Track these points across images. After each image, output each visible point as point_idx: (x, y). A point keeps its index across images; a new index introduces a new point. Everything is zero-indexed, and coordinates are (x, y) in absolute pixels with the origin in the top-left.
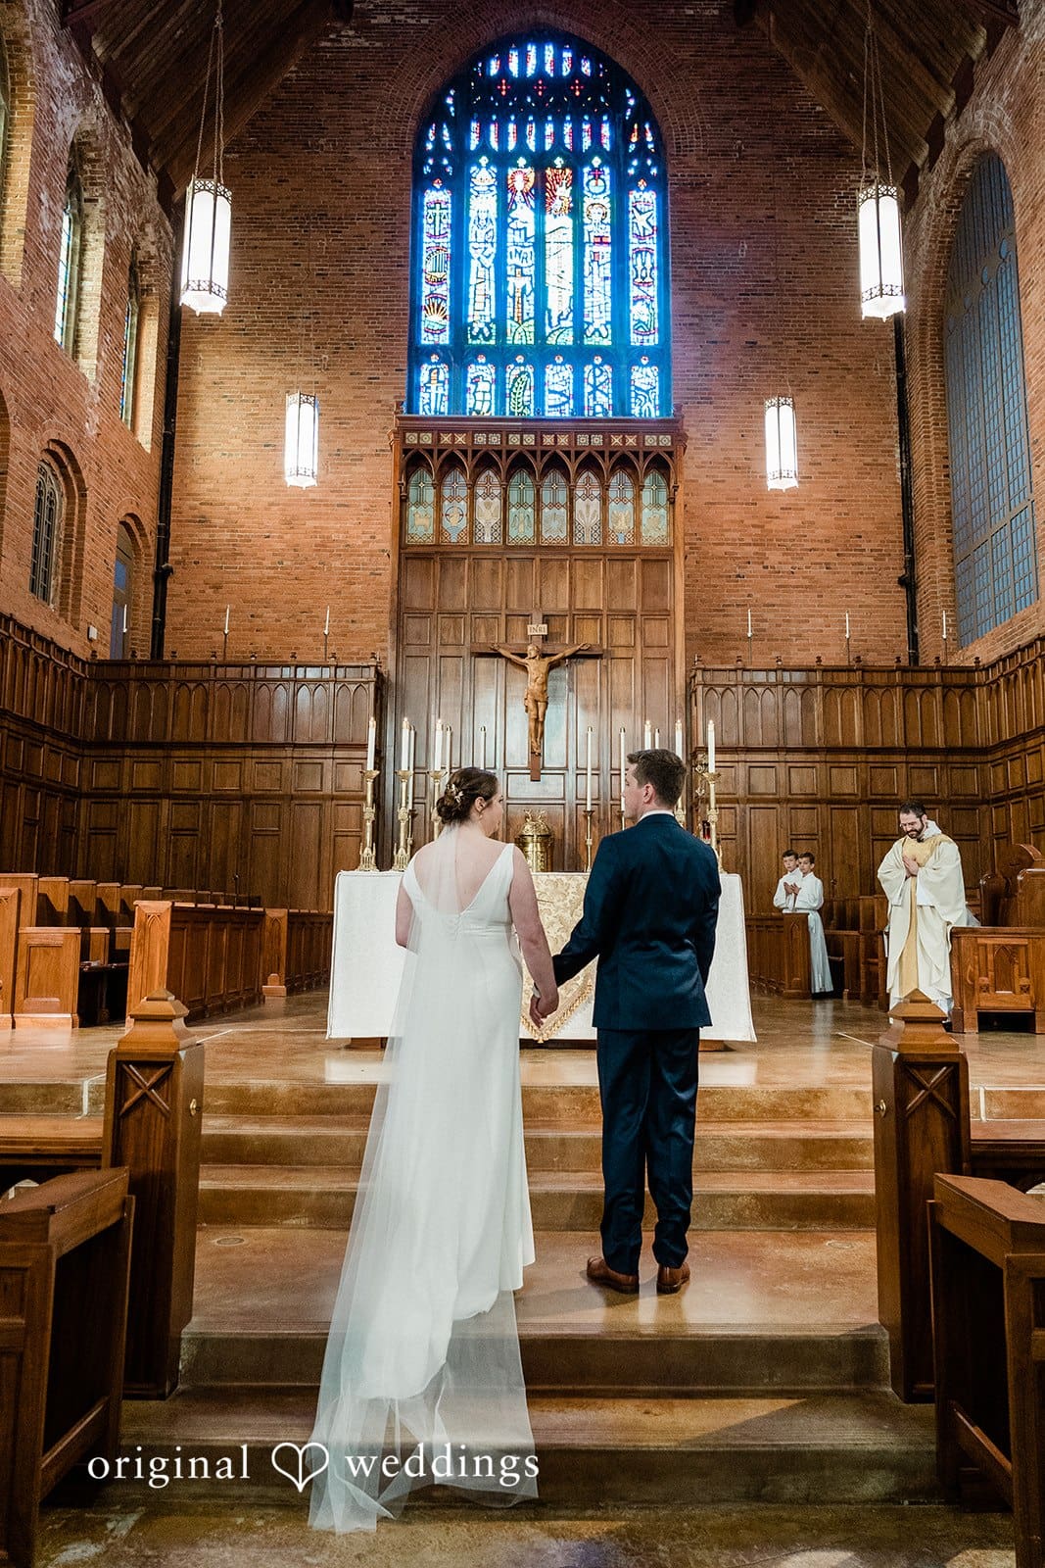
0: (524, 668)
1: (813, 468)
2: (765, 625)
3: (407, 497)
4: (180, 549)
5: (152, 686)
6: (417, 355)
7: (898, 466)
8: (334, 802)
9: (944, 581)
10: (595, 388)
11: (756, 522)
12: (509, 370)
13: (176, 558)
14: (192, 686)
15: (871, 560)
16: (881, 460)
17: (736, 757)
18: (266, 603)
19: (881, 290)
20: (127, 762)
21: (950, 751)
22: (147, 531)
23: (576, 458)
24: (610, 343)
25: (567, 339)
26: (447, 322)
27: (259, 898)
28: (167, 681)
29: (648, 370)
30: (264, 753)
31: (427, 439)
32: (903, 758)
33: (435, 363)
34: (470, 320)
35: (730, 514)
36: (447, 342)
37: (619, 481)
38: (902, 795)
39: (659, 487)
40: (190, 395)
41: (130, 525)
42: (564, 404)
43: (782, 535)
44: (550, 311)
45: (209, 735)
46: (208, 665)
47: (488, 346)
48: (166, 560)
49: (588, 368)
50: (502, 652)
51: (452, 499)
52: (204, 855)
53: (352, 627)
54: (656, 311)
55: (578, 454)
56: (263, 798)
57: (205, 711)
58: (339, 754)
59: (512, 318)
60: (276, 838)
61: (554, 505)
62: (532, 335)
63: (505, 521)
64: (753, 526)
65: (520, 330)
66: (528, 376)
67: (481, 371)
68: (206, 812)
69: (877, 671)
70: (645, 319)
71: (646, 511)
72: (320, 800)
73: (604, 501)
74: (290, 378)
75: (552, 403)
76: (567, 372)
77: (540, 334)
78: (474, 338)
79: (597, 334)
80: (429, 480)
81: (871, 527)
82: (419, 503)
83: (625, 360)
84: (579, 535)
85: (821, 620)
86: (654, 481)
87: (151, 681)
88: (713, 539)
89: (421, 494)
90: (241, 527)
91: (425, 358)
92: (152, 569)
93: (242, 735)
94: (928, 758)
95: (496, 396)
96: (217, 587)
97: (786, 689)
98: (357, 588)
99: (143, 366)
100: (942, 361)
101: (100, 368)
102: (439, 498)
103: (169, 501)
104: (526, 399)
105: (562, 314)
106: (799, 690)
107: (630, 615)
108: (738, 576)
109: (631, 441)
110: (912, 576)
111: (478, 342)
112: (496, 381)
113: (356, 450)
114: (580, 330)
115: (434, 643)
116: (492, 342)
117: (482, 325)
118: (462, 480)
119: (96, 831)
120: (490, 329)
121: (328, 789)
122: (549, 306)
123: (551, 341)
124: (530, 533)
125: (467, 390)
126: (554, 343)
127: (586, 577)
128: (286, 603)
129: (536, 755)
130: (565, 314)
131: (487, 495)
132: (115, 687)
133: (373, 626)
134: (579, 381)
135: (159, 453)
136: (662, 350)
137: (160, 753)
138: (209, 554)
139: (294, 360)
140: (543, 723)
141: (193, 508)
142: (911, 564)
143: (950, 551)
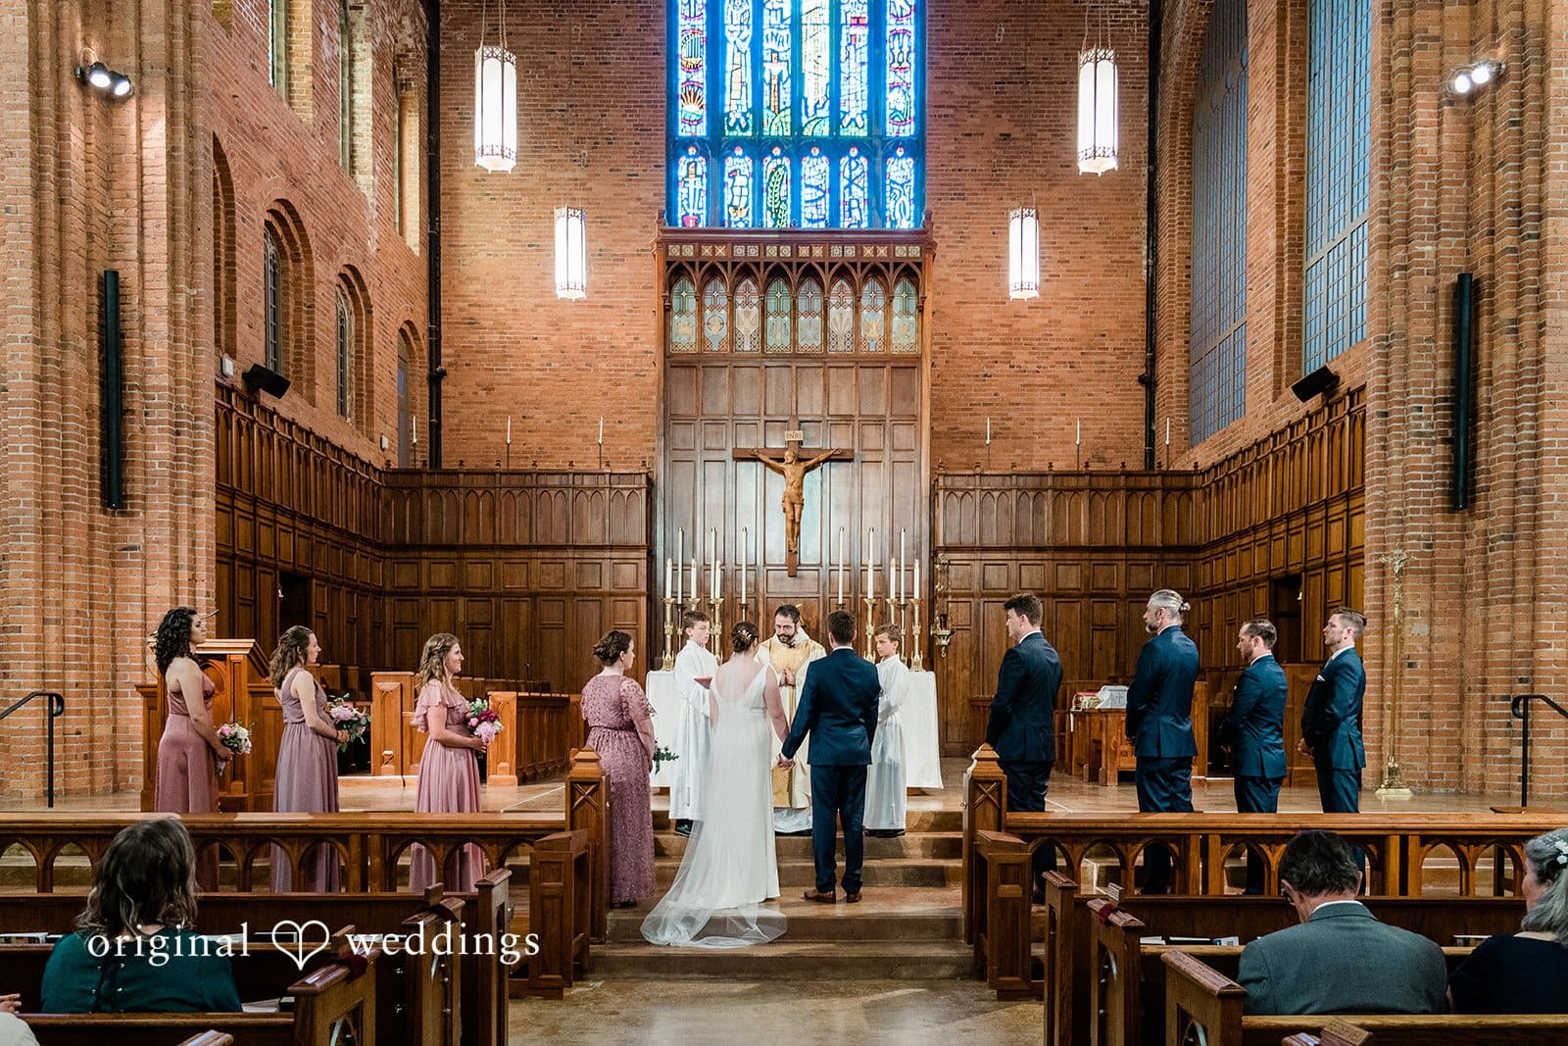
0: (781, 472)
1: (1062, 267)
2: (1009, 424)
3: (671, 306)
4: (450, 351)
5: (444, 493)
6: (675, 147)
7: (1145, 263)
8: (613, 599)
9: (1180, 381)
10: (851, 182)
11: (1004, 321)
12: (765, 164)
13: (448, 360)
14: (480, 492)
15: (1114, 358)
16: (1128, 257)
17: (973, 556)
18: (537, 404)
19: (1095, 151)
20: (425, 563)
21: (1167, 548)
22: (420, 334)
23: (830, 269)
24: (866, 134)
25: (823, 130)
26: (703, 112)
27: (549, 684)
28: (456, 488)
29: (904, 162)
30: (547, 554)
31: (689, 251)
32: (1123, 556)
33: (694, 157)
34: (727, 110)
35: (978, 314)
36: (704, 134)
37: (871, 291)
38: (1121, 590)
39: (909, 295)
40: (454, 193)
41: (407, 332)
42: (820, 198)
43: (1029, 335)
44: (806, 100)
45: (497, 537)
46: (493, 473)
47: (745, 138)
48: (439, 363)
49: (844, 160)
50: (761, 456)
51: (713, 308)
52: (498, 646)
53: (620, 427)
54: (913, 98)
55: (832, 265)
56: (550, 595)
57: (492, 514)
58: (615, 554)
59: (769, 108)
60: (561, 631)
61: (810, 313)
62: (789, 126)
63: (763, 329)
64: (1002, 325)
65: (777, 120)
66: (785, 169)
67: (739, 163)
68: (498, 607)
69: (1103, 476)
70: (900, 107)
71: (896, 318)
72: (600, 597)
73: (857, 308)
74: (550, 175)
75: (808, 198)
76: (823, 164)
77: (797, 126)
78: (731, 129)
79: (853, 124)
80: (690, 288)
81: (1115, 326)
82: (682, 312)
83: (880, 153)
84: (833, 343)
85: (1063, 419)
86: (904, 290)
87: (442, 488)
88: (962, 339)
89: (683, 301)
90: (510, 328)
91: (681, 150)
92: (426, 372)
93: (527, 536)
94: (1146, 556)
95: (753, 190)
96: (489, 389)
97: (1019, 493)
98: (623, 389)
99: (407, 165)
100: (1190, 157)
101: (376, 181)
102: (701, 307)
103: (438, 301)
104: (783, 194)
105: (818, 103)
106: (1032, 494)
107: (879, 421)
108: (986, 375)
109: (882, 252)
110: (1153, 374)
111: (734, 133)
112: (753, 175)
113: (618, 250)
114: (836, 119)
115: (698, 447)
116: (749, 133)
117: (738, 115)
118: (722, 288)
119: (400, 625)
120: (747, 119)
121: (606, 588)
122: (806, 95)
123: (807, 132)
124: (787, 341)
125: (724, 184)
126: (810, 134)
127: (839, 384)
128: (556, 404)
129: (793, 552)
130: (822, 103)
131: (747, 303)
132: (410, 494)
133: (639, 426)
134: (835, 175)
135: (426, 254)
136: (917, 141)
137: (454, 554)
138: (479, 356)
139: (555, 156)
140: (799, 523)
141: (461, 310)
142: (1151, 363)
143: (1188, 351)
